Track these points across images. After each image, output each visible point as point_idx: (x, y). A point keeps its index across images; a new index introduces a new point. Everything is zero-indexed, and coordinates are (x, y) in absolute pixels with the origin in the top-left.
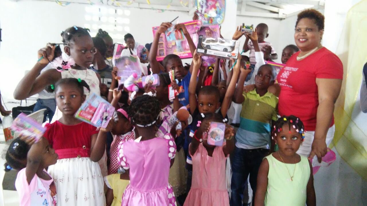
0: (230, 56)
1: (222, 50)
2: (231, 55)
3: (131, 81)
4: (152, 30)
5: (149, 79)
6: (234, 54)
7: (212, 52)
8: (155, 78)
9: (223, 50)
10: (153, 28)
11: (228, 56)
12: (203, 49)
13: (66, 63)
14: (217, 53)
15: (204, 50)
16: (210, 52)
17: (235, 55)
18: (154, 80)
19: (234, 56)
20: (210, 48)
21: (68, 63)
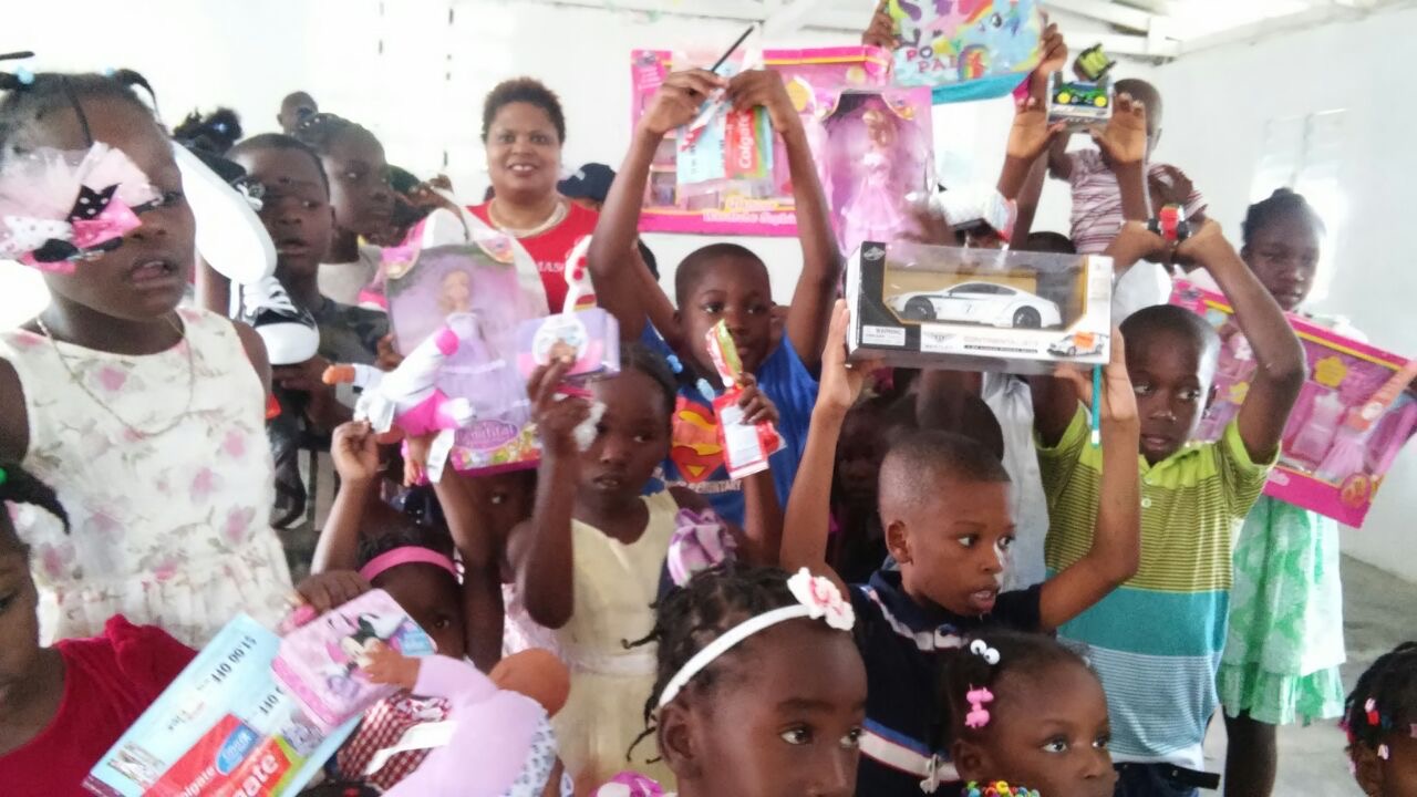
0: (1065, 350)
1: (1008, 318)
2: (1070, 343)
3: (424, 378)
4: (626, 63)
5: (553, 338)
6: (1085, 339)
7: (950, 336)
8: (588, 330)
9: (1010, 322)
10: (637, 54)
11: (1051, 351)
12: (897, 324)
13: (104, 201)
14: (983, 344)
15: (903, 331)
16: (941, 338)
17: (1096, 341)
18: (580, 343)
19: (1090, 350)
20: (931, 317)
21: (117, 195)
